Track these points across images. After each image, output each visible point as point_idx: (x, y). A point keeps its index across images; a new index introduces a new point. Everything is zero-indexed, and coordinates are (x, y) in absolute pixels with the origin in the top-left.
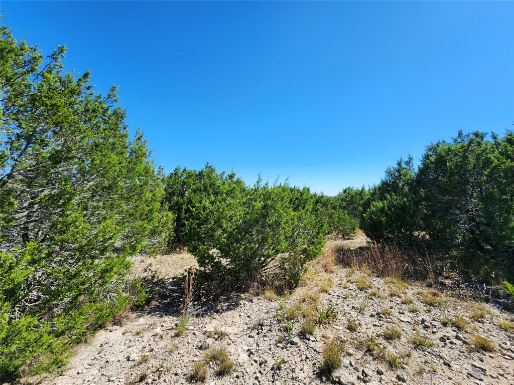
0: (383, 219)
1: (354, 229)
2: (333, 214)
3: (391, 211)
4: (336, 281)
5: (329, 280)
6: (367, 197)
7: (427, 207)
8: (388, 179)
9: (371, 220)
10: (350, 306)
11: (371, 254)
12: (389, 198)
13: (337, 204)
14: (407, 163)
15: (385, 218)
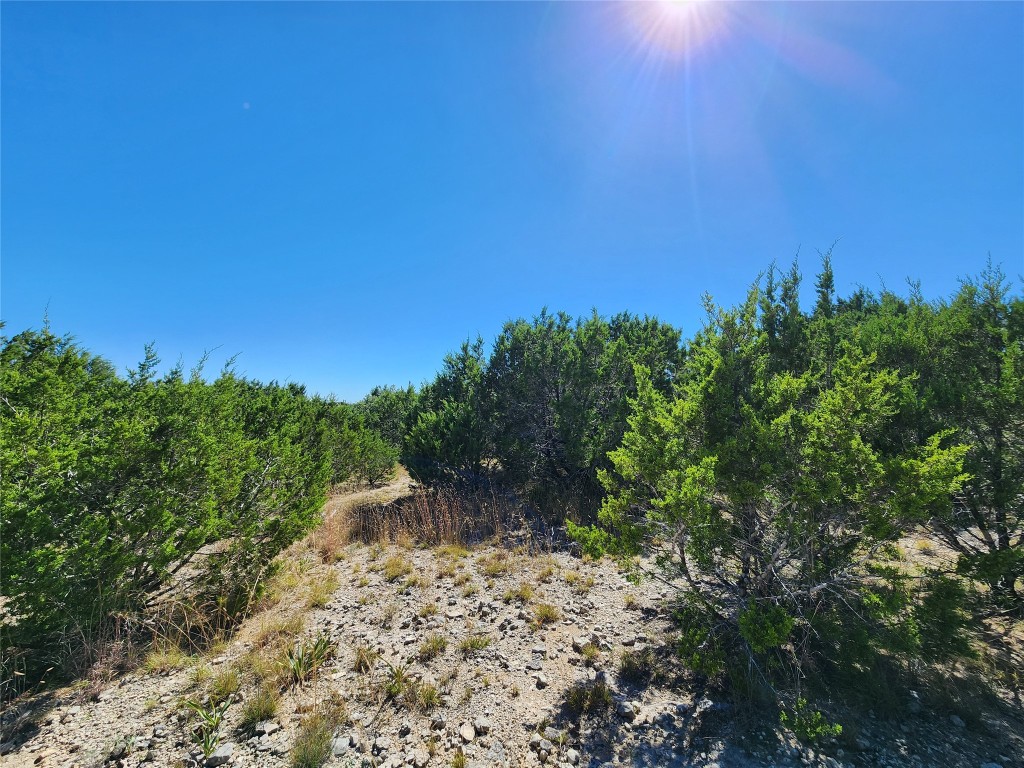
0: (436, 443)
1: (391, 466)
2: (352, 439)
3: (448, 429)
4: (344, 577)
5: (331, 579)
6: (414, 404)
7: (500, 420)
8: (448, 372)
9: (417, 446)
10: (367, 620)
11: (416, 508)
12: (446, 406)
13: (362, 418)
14: (476, 348)
15: (440, 441)
